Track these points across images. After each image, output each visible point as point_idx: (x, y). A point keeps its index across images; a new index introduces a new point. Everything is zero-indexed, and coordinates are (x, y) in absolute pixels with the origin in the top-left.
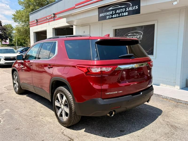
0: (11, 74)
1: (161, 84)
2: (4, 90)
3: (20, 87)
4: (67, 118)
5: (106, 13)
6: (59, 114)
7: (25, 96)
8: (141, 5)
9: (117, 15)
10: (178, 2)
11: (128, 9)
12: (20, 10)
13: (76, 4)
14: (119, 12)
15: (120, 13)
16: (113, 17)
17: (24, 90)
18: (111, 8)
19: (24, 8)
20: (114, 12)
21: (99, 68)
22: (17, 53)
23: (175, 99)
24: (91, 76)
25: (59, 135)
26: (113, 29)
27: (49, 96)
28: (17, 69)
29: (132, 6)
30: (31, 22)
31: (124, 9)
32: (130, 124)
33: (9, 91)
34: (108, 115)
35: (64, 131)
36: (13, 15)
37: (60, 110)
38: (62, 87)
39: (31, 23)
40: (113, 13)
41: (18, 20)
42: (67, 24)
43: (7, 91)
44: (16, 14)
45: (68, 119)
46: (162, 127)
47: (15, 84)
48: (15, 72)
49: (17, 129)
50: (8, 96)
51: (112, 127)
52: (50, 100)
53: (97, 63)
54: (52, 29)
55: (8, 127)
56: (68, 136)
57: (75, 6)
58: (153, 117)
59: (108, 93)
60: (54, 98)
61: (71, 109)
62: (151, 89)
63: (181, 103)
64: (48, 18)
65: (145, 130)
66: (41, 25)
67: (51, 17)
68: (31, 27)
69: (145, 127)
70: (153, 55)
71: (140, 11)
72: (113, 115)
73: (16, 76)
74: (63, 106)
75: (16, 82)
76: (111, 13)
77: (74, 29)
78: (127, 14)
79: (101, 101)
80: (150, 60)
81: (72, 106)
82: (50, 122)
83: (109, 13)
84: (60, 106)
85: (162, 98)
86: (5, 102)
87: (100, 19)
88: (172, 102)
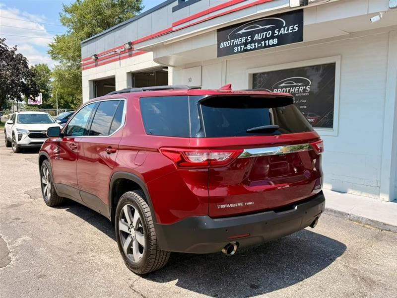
0: (38, 166)
1: (350, 191)
2: (24, 198)
3: (54, 192)
4: (141, 255)
5: (232, 41)
6: (125, 248)
7: (64, 211)
8: (305, 24)
9: (256, 44)
10: (381, 16)
11: (279, 31)
12: (63, 36)
13: (174, 22)
14: (259, 38)
15: (263, 40)
16: (248, 49)
17: (62, 197)
18: (243, 31)
19: (72, 30)
20: (250, 39)
21: (205, 153)
22: (54, 123)
23: (376, 223)
24: (190, 170)
25: (123, 292)
26: (249, 74)
27: (108, 210)
28: (49, 155)
29: (285, 26)
30: (85, 60)
31: (270, 32)
32: (274, 272)
33: (32, 200)
34: (224, 251)
35: (135, 283)
36: (50, 45)
37: (129, 239)
38: (133, 193)
39: (85, 62)
40: (247, 40)
41: (60, 56)
42: (156, 65)
43: (30, 199)
44: (55, 44)
45: (143, 257)
46: (342, 280)
47: (45, 185)
48: (45, 161)
49: (41, 276)
50: (29, 209)
51: (234, 278)
52: (110, 219)
53: (200, 142)
54: (126, 74)
55: (23, 271)
56: (142, 292)
57: (171, 26)
58: (323, 260)
59: (222, 206)
60: (116, 216)
61: (148, 238)
62: (319, 198)
63: (389, 230)
64: (118, 51)
65: (305, 286)
66: (104, 66)
67: (124, 49)
68: (84, 69)
69: (304, 279)
70: (332, 127)
71: (302, 36)
72: (233, 253)
73: (46, 169)
74: (134, 232)
75: (47, 182)
76: (243, 40)
77: (169, 74)
78: (277, 42)
79: (207, 222)
80: (317, 139)
81: (151, 230)
82: (108, 265)
83: (239, 41)
84: (129, 232)
85: (350, 219)
86: (22, 223)
87: (222, 52)
88: (370, 229)
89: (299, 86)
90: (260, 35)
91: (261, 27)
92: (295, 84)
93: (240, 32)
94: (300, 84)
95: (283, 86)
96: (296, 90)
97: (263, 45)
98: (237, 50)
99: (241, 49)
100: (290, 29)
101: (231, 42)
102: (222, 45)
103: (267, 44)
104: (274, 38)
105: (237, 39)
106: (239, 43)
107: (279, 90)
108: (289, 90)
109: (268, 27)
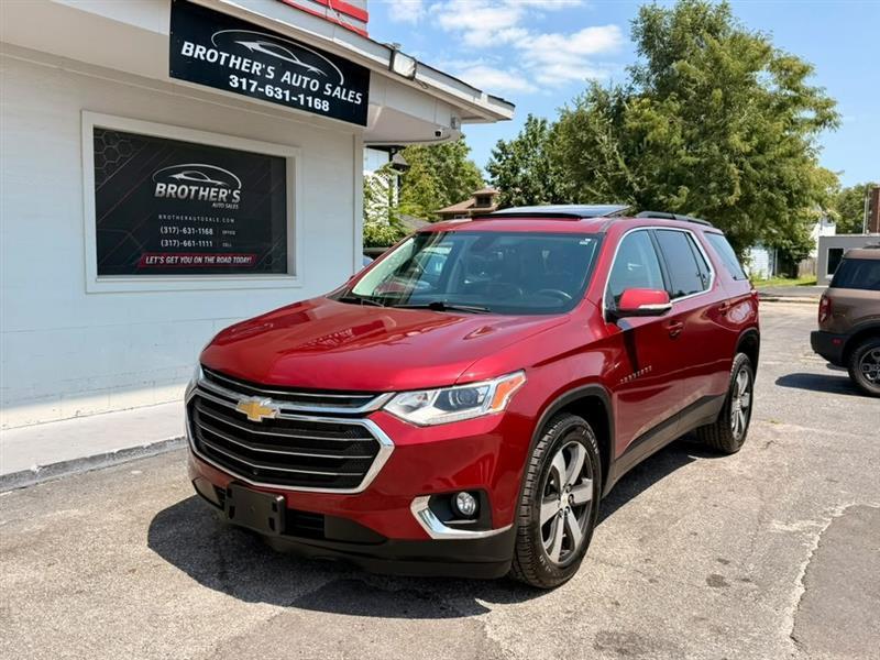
5: (224, 54)
11: (332, 90)
14: (293, 83)
15: (301, 90)
18: (256, 46)
20: (272, 74)
29: (343, 86)
31: (317, 82)
40: (264, 71)
76: (254, 67)
78: (328, 108)
83: (245, 64)
89: (219, 187)
90: (295, 76)
91: (298, 62)
92: (209, 180)
93: (251, 45)
94: (220, 183)
95: (182, 180)
96: (212, 194)
97: (302, 103)
98: (236, 85)
99: (249, 85)
100: (350, 95)
101: (220, 56)
102: (188, 49)
103: (310, 105)
104: (323, 98)
105: (240, 59)
106: (243, 69)
107: (170, 186)
108: (197, 192)
109: (313, 69)
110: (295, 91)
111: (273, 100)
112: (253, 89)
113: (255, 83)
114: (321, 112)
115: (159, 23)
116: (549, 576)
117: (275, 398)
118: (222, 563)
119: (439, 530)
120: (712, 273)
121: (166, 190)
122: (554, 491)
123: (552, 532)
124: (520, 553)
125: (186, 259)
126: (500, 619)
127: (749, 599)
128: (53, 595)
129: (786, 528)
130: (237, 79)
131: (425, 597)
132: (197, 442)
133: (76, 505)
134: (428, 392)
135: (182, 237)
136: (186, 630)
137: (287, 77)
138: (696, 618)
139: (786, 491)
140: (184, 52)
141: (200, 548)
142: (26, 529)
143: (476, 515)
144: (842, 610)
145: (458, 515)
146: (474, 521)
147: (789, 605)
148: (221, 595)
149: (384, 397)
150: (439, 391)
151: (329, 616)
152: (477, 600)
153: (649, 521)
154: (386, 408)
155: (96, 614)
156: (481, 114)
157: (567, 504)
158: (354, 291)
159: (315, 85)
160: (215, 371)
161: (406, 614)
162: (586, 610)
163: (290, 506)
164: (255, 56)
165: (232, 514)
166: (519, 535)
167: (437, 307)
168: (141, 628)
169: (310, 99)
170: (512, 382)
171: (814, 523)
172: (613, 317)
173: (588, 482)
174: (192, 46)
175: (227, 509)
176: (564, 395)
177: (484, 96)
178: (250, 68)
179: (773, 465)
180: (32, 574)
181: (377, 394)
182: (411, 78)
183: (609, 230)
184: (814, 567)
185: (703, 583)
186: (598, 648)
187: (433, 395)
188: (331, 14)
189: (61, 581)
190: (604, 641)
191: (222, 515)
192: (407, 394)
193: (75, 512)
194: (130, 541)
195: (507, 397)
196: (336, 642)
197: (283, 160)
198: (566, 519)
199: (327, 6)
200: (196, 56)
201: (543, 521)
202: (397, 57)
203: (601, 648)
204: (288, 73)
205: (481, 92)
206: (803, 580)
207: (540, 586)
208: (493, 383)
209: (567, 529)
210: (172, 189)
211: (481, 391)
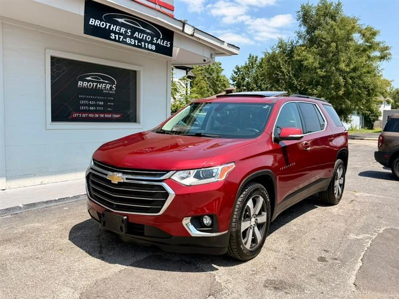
5: (108, 24)
16: (128, 42)
20: (130, 33)
29: (162, 39)
40: (126, 32)
76: (122, 30)
78: (154, 49)
83: (117, 29)
89: (107, 83)
90: (140, 34)
91: (141, 28)
92: (102, 80)
93: (120, 20)
94: (106, 82)
95: (90, 80)
96: (103, 86)
97: (143, 46)
98: (114, 38)
99: (119, 38)
100: (165, 43)
101: (106, 25)
102: (92, 22)
103: (147, 47)
104: (153, 44)
105: (115, 26)
106: (117, 31)
107: (84, 83)
108: (96, 85)
109: (148, 31)
110: (140, 41)
111: (130, 44)
112: (121, 40)
113: (122, 37)
114: (151, 50)
115: (80, 10)
116: (246, 255)
117: (124, 173)
118: (101, 247)
119: (194, 232)
120: (326, 123)
121: (83, 84)
122: (248, 217)
123: (247, 235)
124: (232, 244)
125: (91, 115)
126: (222, 274)
127: (336, 268)
128: (25, 259)
129: (356, 237)
130: (114, 35)
131: (189, 263)
132: (90, 193)
133: (38, 221)
134: (191, 171)
135: (89, 105)
136: (83, 275)
137: (136, 35)
138: (311, 275)
139: (358, 221)
140: (90, 23)
141: (91, 240)
142: (16, 231)
143: (211, 226)
144: (378, 273)
145: (203, 226)
146: (210, 229)
147: (354, 270)
148: (99, 261)
149: (171, 173)
150: (196, 170)
151: (146, 270)
152: (213, 265)
153: (294, 233)
154: (172, 177)
155: (44, 267)
156: (224, 52)
157: (254, 223)
158: (163, 129)
159: (149, 38)
160: (99, 162)
161: (180, 270)
162: (261, 270)
163: (130, 221)
164: (122, 25)
165: (104, 225)
166: (231, 236)
167: (199, 135)
168: (63, 273)
169: (147, 44)
170: (229, 167)
171: (369, 235)
172: (277, 140)
173: (265, 214)
174: (94, 20)
175: (102, 222)
176: (253, 174)
177: (226, 44)
178: (120, 30)
179: (353, 210)
180: (17, 250)
181: (168, 171)
182: (192, 35)
183: (277, 102)
184: (367, 254)
185: (315, 260)
186: (265, 286)
187: (193, 172)
188: (158, 7)
189: (29, 253)
190: (269, 284)
191: (100, 225)
192: (181, 172)
193: (37, 225)
194: (61, 237)
195: (226, 174)
196: (148, 281)
197: (135, 72)
198: (254, 230)
199: (156, 4)
200: (96, 25)
201: (243, 230)
202: (186, 26)
203: (267, 287)
204: (137, 33)
205: (224, 42)
206: (362, 260)
207: (241, 259)
208: (220, 168)
209: (254, 234)
210: (85, 84)
211: (214, 171)
